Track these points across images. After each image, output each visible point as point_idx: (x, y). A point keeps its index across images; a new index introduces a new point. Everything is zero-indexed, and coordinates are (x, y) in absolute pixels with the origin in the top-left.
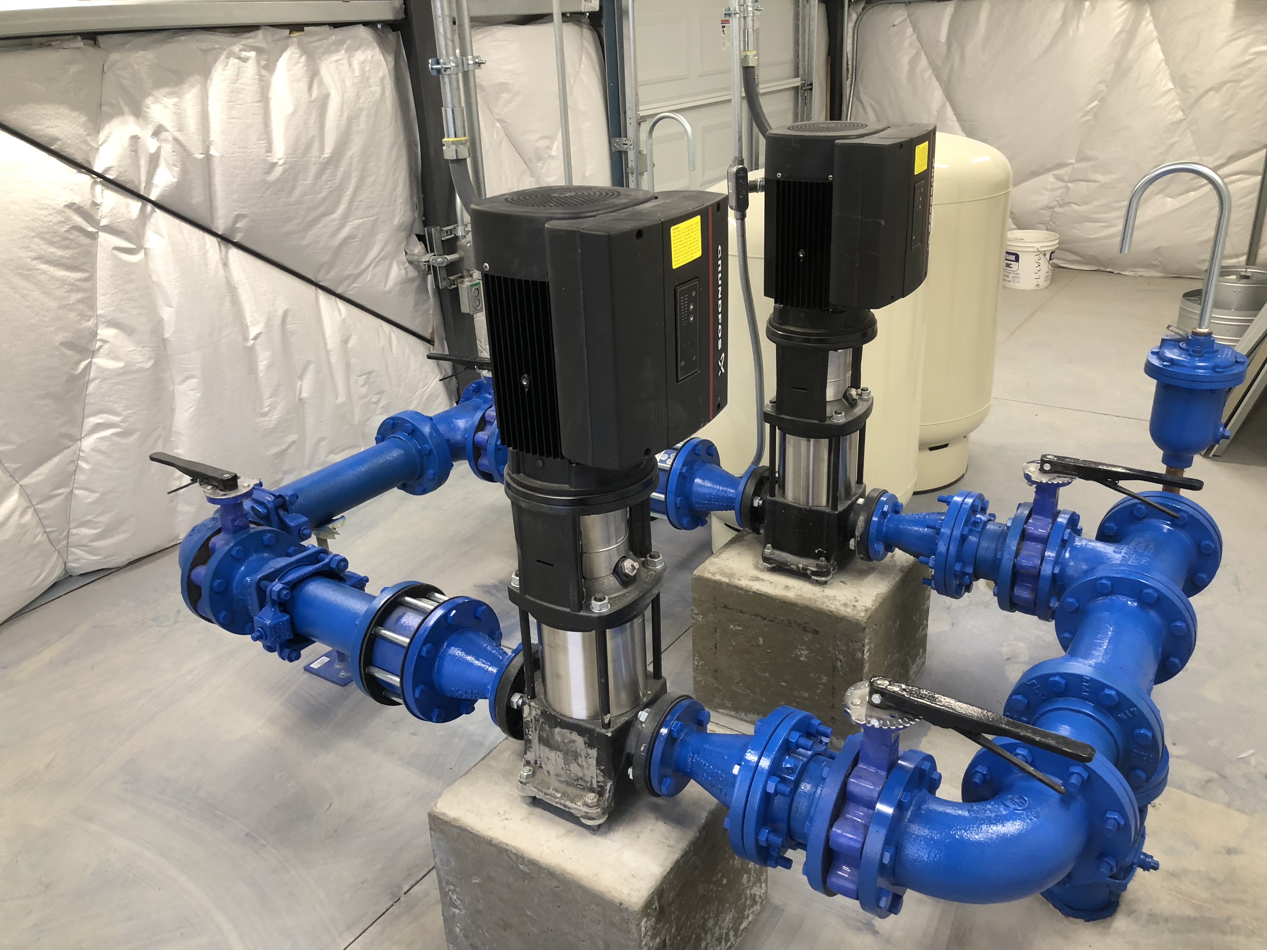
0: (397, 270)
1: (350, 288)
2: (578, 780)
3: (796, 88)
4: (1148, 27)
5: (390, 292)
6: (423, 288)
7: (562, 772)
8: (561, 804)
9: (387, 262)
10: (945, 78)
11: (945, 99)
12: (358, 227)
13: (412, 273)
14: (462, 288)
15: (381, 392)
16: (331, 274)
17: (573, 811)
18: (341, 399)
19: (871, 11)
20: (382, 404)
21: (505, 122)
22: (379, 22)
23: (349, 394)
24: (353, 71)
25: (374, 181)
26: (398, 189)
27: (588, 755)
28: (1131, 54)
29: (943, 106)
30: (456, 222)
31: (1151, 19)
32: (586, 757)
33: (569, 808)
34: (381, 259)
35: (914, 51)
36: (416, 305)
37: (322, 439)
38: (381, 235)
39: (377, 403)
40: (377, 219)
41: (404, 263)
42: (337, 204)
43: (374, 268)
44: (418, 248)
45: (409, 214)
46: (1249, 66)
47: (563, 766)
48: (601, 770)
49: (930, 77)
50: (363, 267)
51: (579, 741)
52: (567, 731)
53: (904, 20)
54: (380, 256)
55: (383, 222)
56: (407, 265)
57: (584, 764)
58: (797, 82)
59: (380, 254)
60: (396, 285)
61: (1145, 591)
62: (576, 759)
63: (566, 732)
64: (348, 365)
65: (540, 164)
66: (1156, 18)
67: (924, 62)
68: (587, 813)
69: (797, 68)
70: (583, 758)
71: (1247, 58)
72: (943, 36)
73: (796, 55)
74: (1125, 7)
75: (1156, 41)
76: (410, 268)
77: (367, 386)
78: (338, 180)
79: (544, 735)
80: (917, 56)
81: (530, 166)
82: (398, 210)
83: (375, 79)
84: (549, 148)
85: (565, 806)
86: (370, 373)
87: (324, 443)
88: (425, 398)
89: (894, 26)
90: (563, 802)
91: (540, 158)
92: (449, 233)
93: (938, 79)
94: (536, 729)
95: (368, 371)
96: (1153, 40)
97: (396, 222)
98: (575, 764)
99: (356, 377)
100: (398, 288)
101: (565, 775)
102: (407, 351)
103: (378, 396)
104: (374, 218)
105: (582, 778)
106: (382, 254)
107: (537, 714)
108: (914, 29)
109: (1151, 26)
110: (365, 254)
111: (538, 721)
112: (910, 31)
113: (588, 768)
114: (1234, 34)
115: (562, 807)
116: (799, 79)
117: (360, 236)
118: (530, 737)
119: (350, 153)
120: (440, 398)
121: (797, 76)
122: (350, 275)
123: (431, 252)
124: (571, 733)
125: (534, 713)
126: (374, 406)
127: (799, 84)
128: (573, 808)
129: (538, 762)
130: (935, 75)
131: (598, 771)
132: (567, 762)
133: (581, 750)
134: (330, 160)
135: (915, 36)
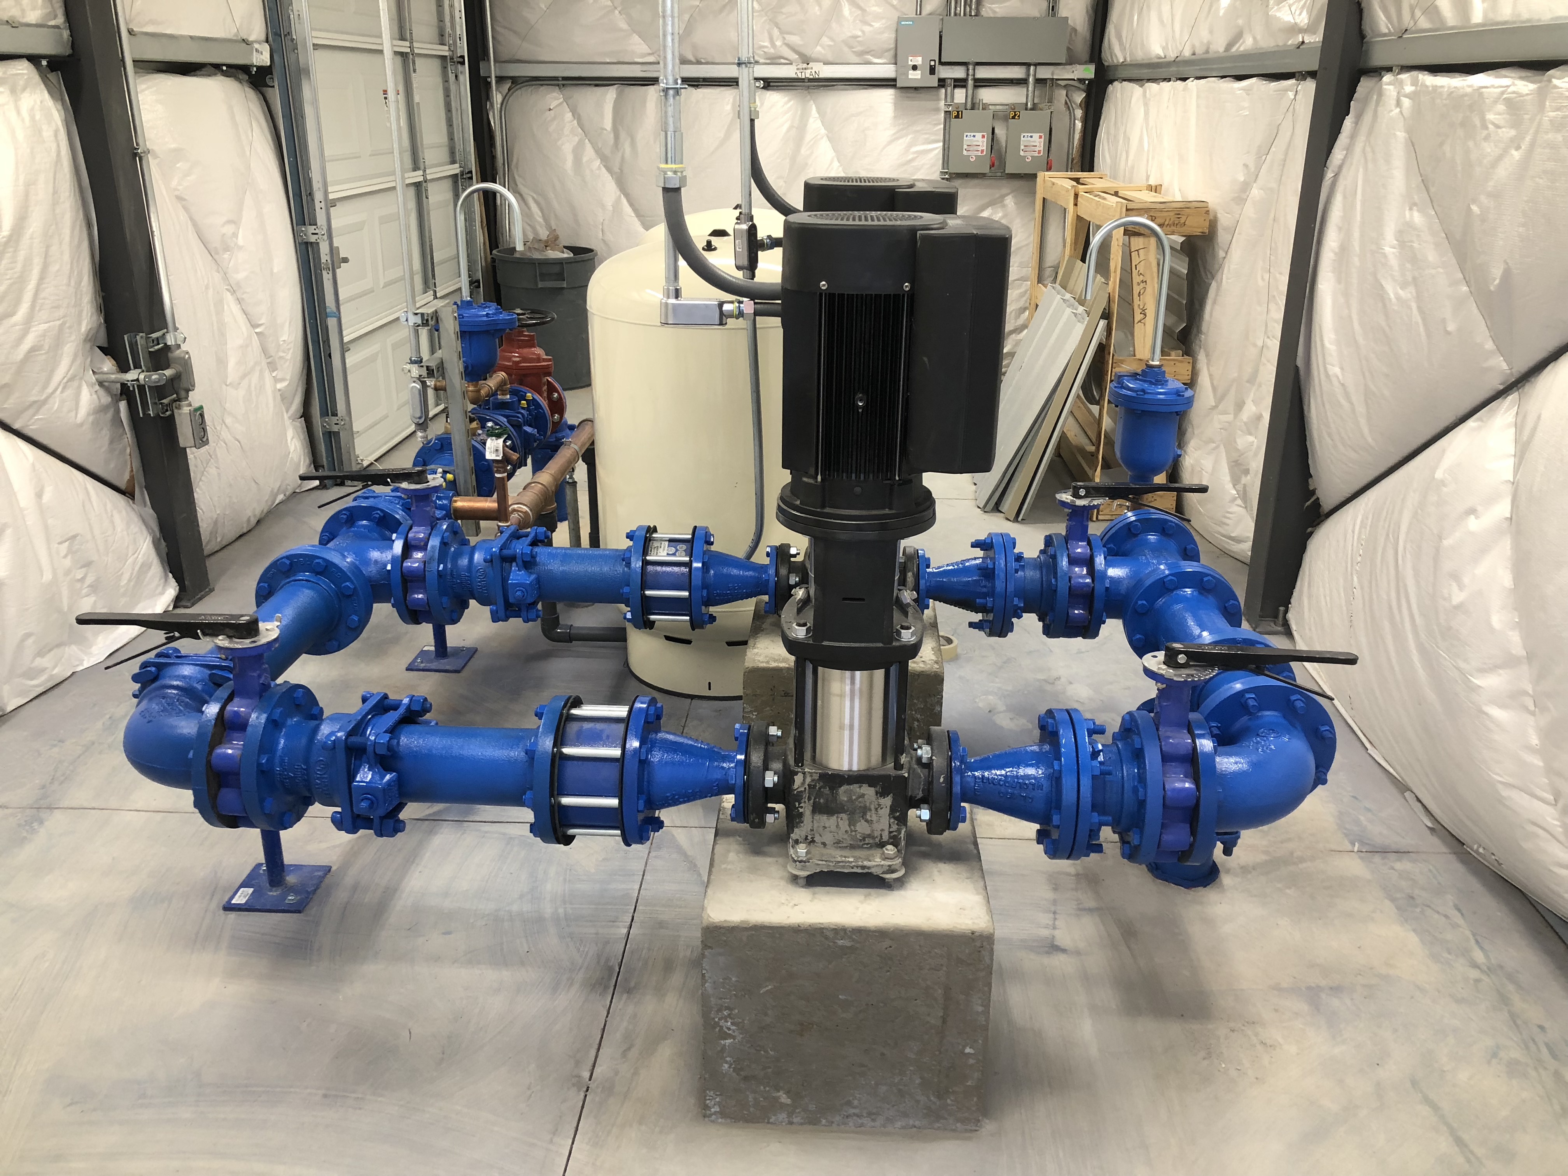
0: (88, 394)
1: (33, 421)
2: (864, 839)
3: (455, 177)
4: (815, 124)
5: (82, 425)
6: (116, 420)
7: (846, 837)
8: (857, 867)
9: (75, 383)
10: (616, 170)
11: (618, 193)
12: (44, 335)
13: (106, 399)
14: (180, 414)
15: (88, 564)
16: (11, 401)
17: (873, 870)
18: (48, 576)
19: (519, 92)
20: (89, 580)
21: (185, 200)
22: (44, 57)
23: (54, 571)
24: (23, 120)
25: (58, 271)
26: (82, 284)
27: (879, 805)
28: (804, 151)
29: (618, 202)
30: (166, 326)
31: (817, 115)
32: (876, 809)
33: (869, 868)
34: (70, 380)
35: (576, 139)
36: (111, 442)
37: (28, 635)
38: (68, 345)
39: (82, 580)
40: (64, 323)
41: (92, 385)
42: (18, 302)
43: (62, 392)
44: (108, 365)
45: (95, 318)
46: (913, 164)
47: (848, 829)
48: (895, 818)
49: (599, 168)
50: (50, 390)
51: (869, 792)
52: (855, 785)
53: (561, 103)
54: (69, 376)
55: (70, 327)
56: (97, 387)
57: (874, 818)
58: (455, 169)
59: (69, 371)
60: (88, 415)
61: (1205, 579)
62: (865, 814)
63: (855, 787)
64: (46, 527)
65: (226, 256)
66: (822, 114)
67: (589, 152)
68: (890, 866)
69: (452, 152)
70: (873, 811)
71: (911, 157)
72: (608, 124)
73: (451, 138)
74: (792, 103)
75: (825, 138)
76: (102, 392)
77: (69, 557)
78: (19, 267)
79: (822, 801)
80: (580, 144)
81: (216, 257)
82: (85, 313)
83: (47, 133)
84: (235, 235)
85: (863, 867)
86: (74, 537)
87: (30, 641)
88: (137, 568)
89: (550, 110)
90: (860, 863)
91: (227, 249)
92: (155, 342)
93: (609, 169)
94: (809, 799)
95: (71, 534)
96: (822, 138)
97: (84, 328)
98: (863, 821)
99: (56, 545)
100: (91, 418)
101: (849, 839)
102: (109, 506)
103: (84, 570)
104: (61, 322)
105: (869, 836)
106: (71, 372)
107: (813, 780)
108: (573, 115)
109: (819, 123)
110: (52, 372)
111: (815, 786)
112: (569, 116)
113: (878, 821)
114: (894, 134)
115: (859, 871)
116: (457, 165)
117: (46, 347)
118: (801, 810)
119: (31, 230)
120: (153, 568)
121: (453, 162)
122: (35, 402)
123: (135, 368)
124: (860, 787)
125: (808, 780)
126: (78, 585)
127: (457, 171)
128: (873, 867)
129: (809, 838)
130: (604, 166)
131: (892, 820)
132: (852, 823)
133: (871, 803)
134: (10, 239)
135: (575, 122)
